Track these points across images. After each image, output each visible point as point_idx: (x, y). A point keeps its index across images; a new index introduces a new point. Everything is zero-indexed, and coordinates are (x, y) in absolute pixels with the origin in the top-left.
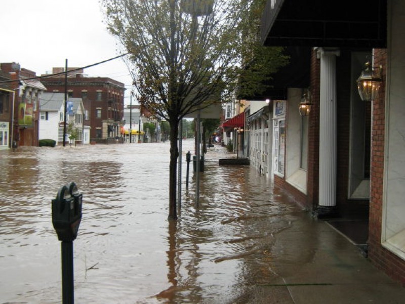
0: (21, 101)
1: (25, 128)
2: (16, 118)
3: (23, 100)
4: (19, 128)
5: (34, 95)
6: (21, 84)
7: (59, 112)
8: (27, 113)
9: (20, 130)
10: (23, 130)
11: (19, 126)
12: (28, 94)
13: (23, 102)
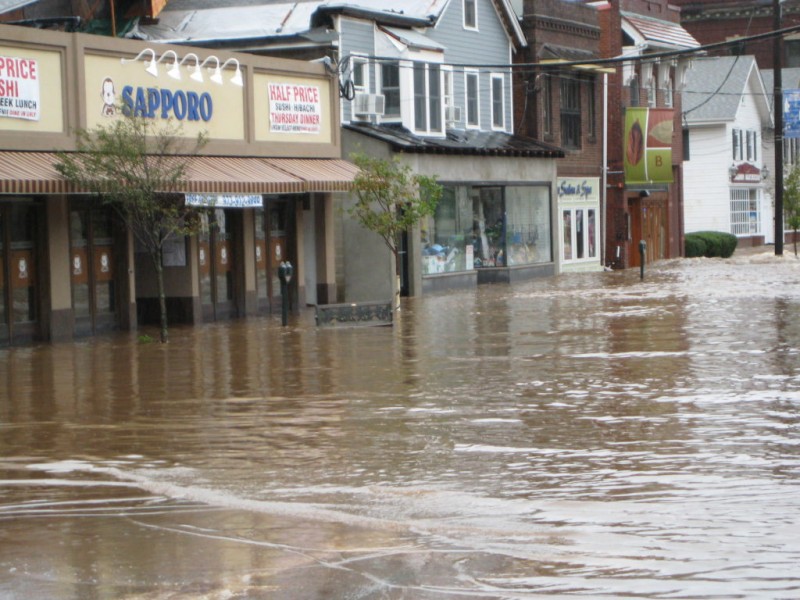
0: (629, 101)
1: (643, 194)
2: (615, 161)
3: (633, 96)
4: (626, 196)
5: (665, 76)
6: (628, 41)
7: (730, 127)
8: (652, 143)
9: (631, 201)
10: (637, 200)
11: (625, 187)
12: (648, 74)
13: (633, 104)
